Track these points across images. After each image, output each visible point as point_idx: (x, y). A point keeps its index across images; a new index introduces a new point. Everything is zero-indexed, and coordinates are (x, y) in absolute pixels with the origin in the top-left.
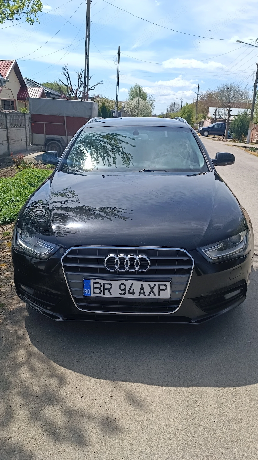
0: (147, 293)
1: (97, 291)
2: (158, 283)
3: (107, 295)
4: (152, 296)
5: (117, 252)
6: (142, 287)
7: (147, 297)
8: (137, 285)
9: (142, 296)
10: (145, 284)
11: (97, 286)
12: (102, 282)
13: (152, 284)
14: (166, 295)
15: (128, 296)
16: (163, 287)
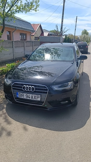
0: (33, 98)
1: (20, 96)
2: (37, 95)
3: (23, 97)
4: (35, 99)
5: (26, 85)
6: (32, 96)
7: (33, 99)
8: (31, 95)
9: (32, 99)
10: (33, 95)
11: (20, 94)
12: (21, 93)
13: (35, 95)
14: (39, 99)
15: (28, 98)
16: (38, 97)
